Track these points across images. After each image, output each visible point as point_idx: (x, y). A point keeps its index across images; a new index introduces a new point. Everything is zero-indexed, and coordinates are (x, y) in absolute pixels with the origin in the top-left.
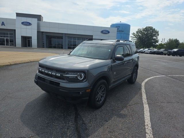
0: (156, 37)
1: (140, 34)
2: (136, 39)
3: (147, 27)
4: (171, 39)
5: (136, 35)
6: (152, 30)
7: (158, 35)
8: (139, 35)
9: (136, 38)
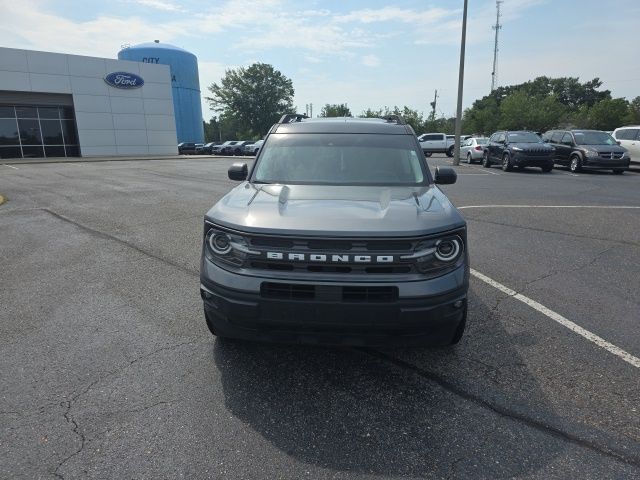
0: (287, 99)
1: (235, 90)
2: (226, 105)
3: (254, 65)
4: (331, 104)
5: (225, 93)
6: (272, 75)
7: (292, 93)
8: (234, 94)
9: (227, 102)
